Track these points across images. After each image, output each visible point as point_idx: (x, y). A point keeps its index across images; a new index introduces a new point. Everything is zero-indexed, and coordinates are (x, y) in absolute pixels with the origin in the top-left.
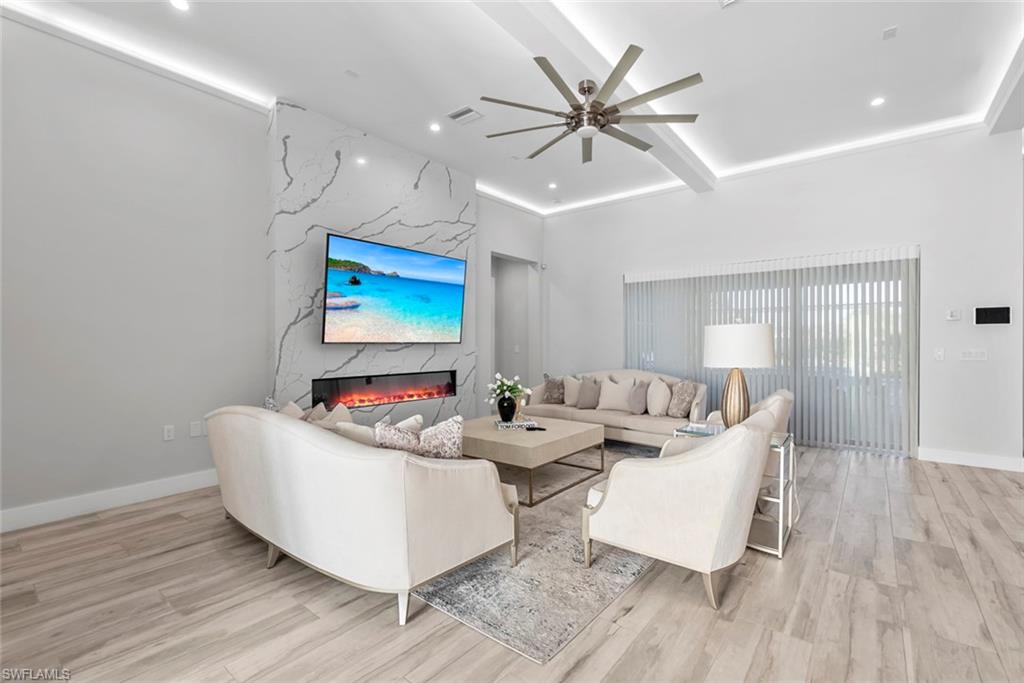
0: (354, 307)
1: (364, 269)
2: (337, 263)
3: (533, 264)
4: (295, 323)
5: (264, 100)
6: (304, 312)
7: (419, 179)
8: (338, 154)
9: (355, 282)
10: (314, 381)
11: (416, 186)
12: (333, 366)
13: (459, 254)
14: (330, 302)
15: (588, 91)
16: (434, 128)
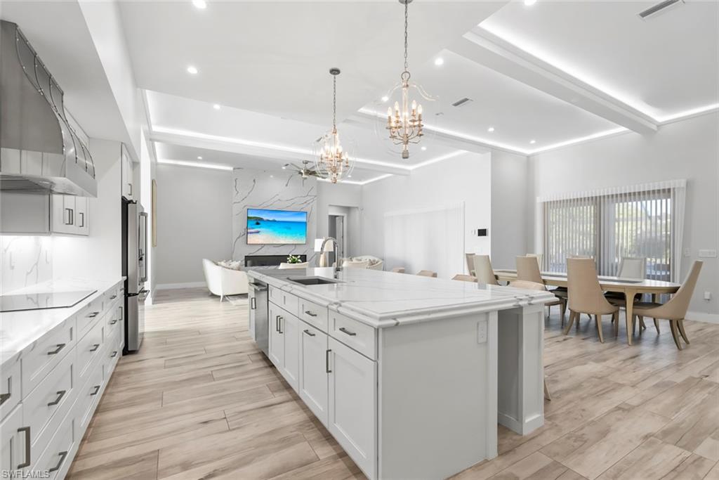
0: (258, 232)
1: (261, 219)
2: (251, 218)
3: (357, 208)
4: (239, 238)
5: (230, 168)
6: (242, 234)
7: (288, 182)
8: (254, 181)
9: (258, 224)
10: (246, 257)
11: (286, 185)
12: (252, 252)
13: (307, 209)
14: (249, 231)
15: (306, 163)
16: (284, 168)
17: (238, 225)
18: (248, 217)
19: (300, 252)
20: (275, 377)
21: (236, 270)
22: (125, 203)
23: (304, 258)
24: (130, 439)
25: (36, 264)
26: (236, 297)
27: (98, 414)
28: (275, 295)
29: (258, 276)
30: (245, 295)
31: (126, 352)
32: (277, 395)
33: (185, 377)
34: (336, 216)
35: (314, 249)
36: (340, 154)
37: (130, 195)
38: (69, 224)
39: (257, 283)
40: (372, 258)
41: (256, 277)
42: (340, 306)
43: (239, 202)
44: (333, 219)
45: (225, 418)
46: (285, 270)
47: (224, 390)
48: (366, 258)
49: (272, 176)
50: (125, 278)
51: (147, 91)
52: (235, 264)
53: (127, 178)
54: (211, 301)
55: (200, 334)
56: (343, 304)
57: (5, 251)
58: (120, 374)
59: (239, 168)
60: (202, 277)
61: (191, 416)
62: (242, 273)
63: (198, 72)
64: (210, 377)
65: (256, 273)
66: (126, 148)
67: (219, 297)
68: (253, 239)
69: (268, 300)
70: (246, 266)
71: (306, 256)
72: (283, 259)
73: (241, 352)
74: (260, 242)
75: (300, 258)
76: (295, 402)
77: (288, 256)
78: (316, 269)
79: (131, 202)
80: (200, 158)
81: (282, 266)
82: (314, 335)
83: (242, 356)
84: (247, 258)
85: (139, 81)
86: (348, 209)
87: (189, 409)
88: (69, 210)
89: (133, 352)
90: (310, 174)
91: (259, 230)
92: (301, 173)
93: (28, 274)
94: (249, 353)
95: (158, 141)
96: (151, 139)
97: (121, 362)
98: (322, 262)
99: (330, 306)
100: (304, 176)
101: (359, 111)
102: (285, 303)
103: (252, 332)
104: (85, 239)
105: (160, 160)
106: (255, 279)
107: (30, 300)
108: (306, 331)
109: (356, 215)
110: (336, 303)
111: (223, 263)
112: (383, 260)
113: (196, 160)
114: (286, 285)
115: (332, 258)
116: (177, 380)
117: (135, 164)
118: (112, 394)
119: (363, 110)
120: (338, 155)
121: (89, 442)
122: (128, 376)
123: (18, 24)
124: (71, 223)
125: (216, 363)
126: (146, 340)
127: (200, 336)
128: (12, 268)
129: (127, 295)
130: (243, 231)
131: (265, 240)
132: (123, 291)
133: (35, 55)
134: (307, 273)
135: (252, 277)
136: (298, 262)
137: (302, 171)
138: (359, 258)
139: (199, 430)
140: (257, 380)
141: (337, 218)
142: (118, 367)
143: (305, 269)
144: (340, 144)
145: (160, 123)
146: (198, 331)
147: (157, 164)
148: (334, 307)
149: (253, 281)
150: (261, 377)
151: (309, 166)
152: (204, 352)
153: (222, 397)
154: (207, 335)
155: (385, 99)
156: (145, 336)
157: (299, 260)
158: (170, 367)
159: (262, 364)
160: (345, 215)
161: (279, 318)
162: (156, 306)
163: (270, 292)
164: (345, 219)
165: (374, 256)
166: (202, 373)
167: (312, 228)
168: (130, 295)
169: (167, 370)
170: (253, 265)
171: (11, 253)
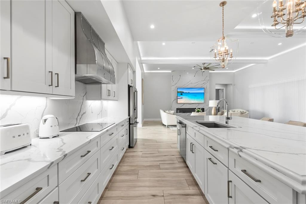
0: (182, 98)
1: (183, 92)
3: (231, 84)
4: (174, 100)
5: (170, 71)
7: (195, 75)
8: (180, 76)
9: (182, 94)
11: (194, 76)
12: (180, 107)
13: (205, 86)
14: (178, 97)
15: (204, 64)
16: (193, 68)
17: (174, 95)
18: (178, 92)
19: (201, 107)
20: (190, 175)
21: (173, 114)
22: (129, 87)
23: (203, 110)
24: (122, 195)
25: (101, 111)
26: (173, 127)
27: (115, 176)
28: (190, 131)
29: (181, 119)
30: (175, 126)
31: (130, 147)
32: (191, 188)
33: (148, 164)
34: (219, 89)
35: (209, 105)
36: (227, 51)
37: (132, 84)
38: (109, 96)
39: (181, 123)
40: (242, 110)
41: (180, 120)
42: (241, 151)
43: (174, 86)
44: (217, 91)
45: (163, 196)
46: (194, 116)
47: (164, 177)
48: (238, 111)
49: (188, 73)
50: (129, 117)
51: (138, 42)
52: (172, 112)
53: (131, 77)
54: (162, 127)
55: (157, 143)
56: (243, 150)
57: (90, 106)
58: (126, 157)
59: (174, 71)
60: (160, 116)
61: (147, 189)
62: (175, 116)
63: (155, 26)
64: (158, 167)
65: (181, 117)
66: (129, 65)
67: (166, 126)
68: (180, 101)
69: (186, 133)
70: (177, 112)
71: (204, 108)
72: (193, 110)
73: (173, 155)
74: (183, 102)
75: (201, 110)
76: (201, 196)
77: (196, 109)
78: (210, 116)
79: (131, 86)
80: (159, 68)
81: (193, 114)
82: (216, 164)
83: (173, 158)
84: (177, 109)
85: (134, 38)
86: (226, 85)
87: (147, 184)
88: (109, 90)
89: (132, 147)
90: (206, 69)
91: (182, 97)
92: (202, 69)
93: (98, 115)
94: (177, 157)
95: (144, 63)
96: (141, 63)
97: (127, 151)
98: (213, 112)
99: (230, 149)
100: (203, 70)
101: (235, 28)
102: (195, 137)
103: (178, 146)
104: (116, 102)
105: (145, 71)
106: (180, 121)
107: (99, 124)
108: (210, 159)
109: (231, 88)
110: (237, 148)
111: (167, 111)
112: (248, 111)
113: (157, 70)
114: (196, 127)
115: (218, 110)
116: (145, 165)
117: (134, 72)
118: (121, 166)
119: (238, 27)
120: (226, 51)
121: (108, 191)
122: (129, 158)
123: (81, 12)
124: (109, 95)
125: (162, 159)
126: (138, 142)
127: (156, 143)
128: (92, 112)
129: (130, 124)
130: (175, 98)
131: (185, 101)
132: (128, 122)
133: (90, 26)
134: (205, 119)
135: (178, 119)
136: (200, 112)
137: (202, 68)
138: (233, 110)
139: (152, 200)
140: (180, 174)
141: (220, 90)
142: (126, 153)
143: (204, 116)
144: (227, 45)
145: (144, 56)
146: (156, 141)
147: (144, 73)
148: (236, 151)
149: (179, 122)
150: (182, 173)
151: (205, 65)
152: (157, 152)
153: (163, 181)
154: (159, 143)
155: (254, 16)
156: (138, 140)
157: (201, 111)
158: (143, 157)
159: (182, 165)
160: (224, 89)
161: (192, 145)
162: (144, 127)
163: (187, 128)
164: (224, 91)
165: (242, 109)
166: (155, 163)
167: (207, 95)
168: (131, 124)
169: (142, 158)
170: (180, 112)
171: (92, 107)
